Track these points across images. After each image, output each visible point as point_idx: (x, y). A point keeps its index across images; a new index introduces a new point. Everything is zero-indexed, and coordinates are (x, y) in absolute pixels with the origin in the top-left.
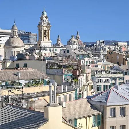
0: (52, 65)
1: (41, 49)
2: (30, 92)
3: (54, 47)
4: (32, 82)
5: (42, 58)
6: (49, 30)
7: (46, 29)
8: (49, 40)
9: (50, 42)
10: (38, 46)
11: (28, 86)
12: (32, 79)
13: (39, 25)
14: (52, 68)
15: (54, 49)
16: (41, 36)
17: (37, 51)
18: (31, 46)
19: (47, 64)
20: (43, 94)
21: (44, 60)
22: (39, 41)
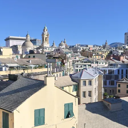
0: (50, 57)
1: (43, 48)
2: (36, 72)
3: (51, 47)
4: (38, 66)
5: (44, 53)
6: (48, 37)
7: (47, 37)
8: (48, 43)
9: (49, 44)
10: (42, 47)
11: (35, 68)
12: (38, 65)
13: (42, 34)
14: (50, 59)
15: (51, 48)
16: (44, 41)
17: (41, 49)
18: (38, 47)
19: (47, 56)
20: (44, 73)
21: (45, 54)
22: (42, 43)
